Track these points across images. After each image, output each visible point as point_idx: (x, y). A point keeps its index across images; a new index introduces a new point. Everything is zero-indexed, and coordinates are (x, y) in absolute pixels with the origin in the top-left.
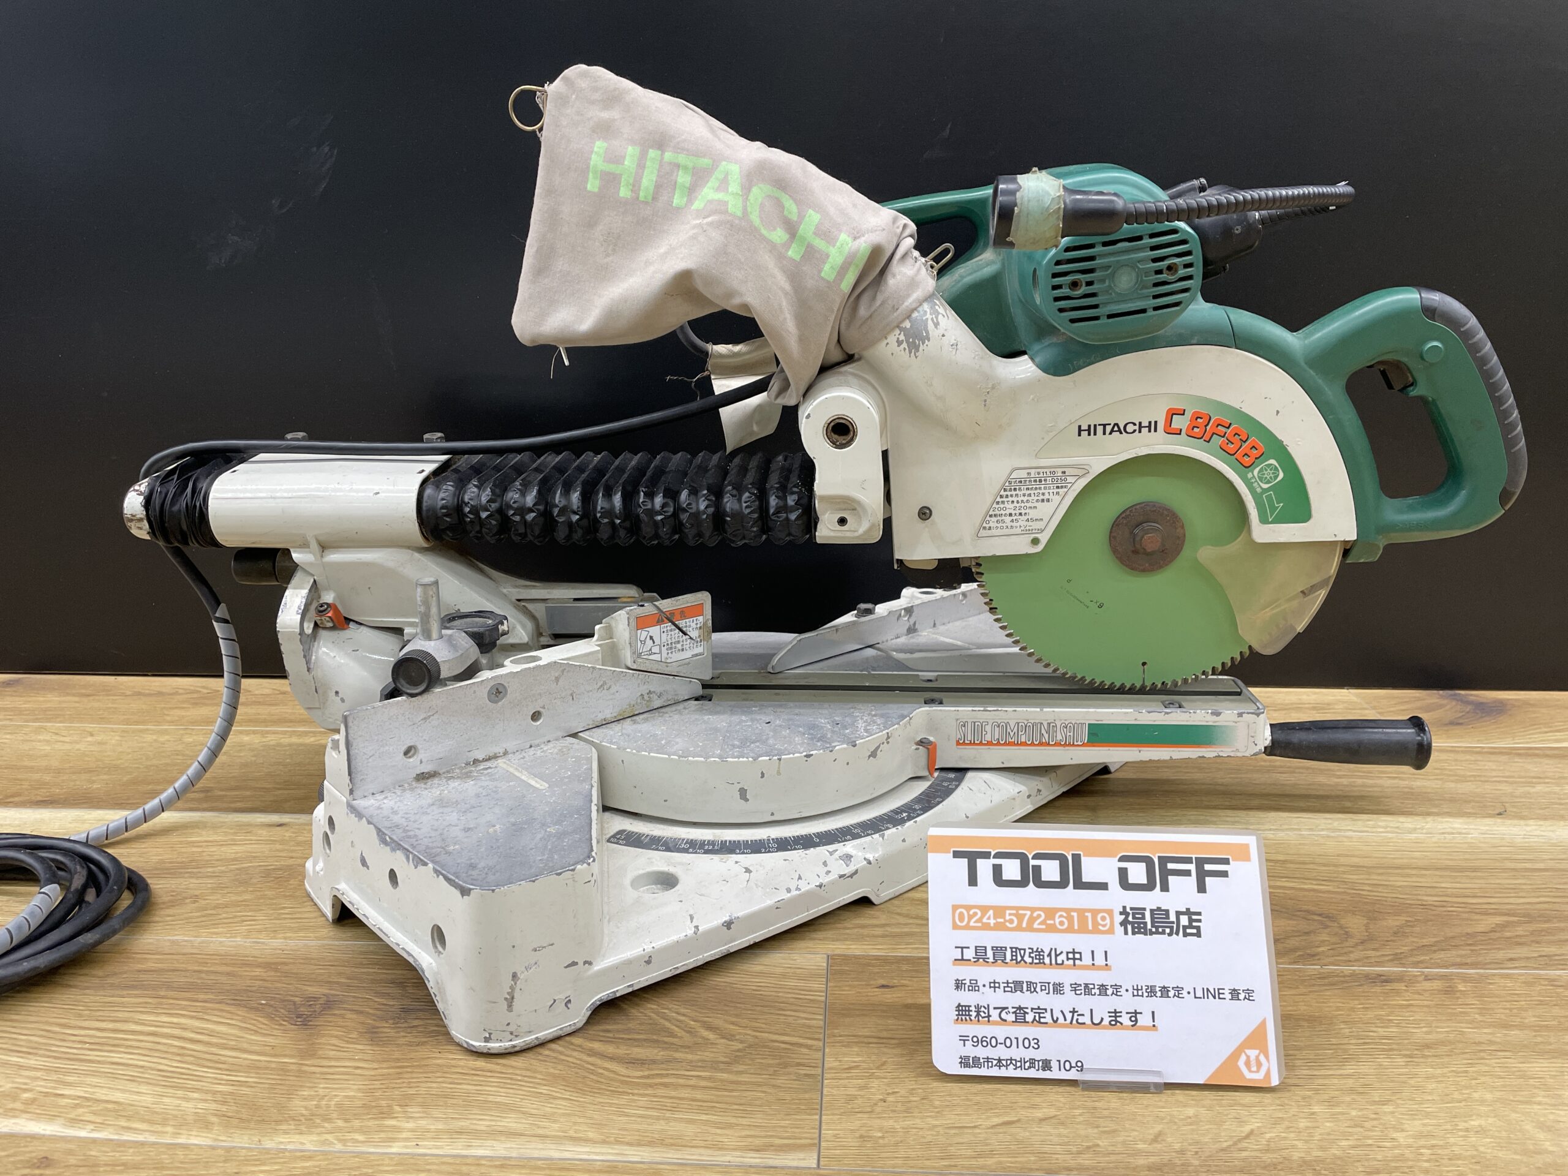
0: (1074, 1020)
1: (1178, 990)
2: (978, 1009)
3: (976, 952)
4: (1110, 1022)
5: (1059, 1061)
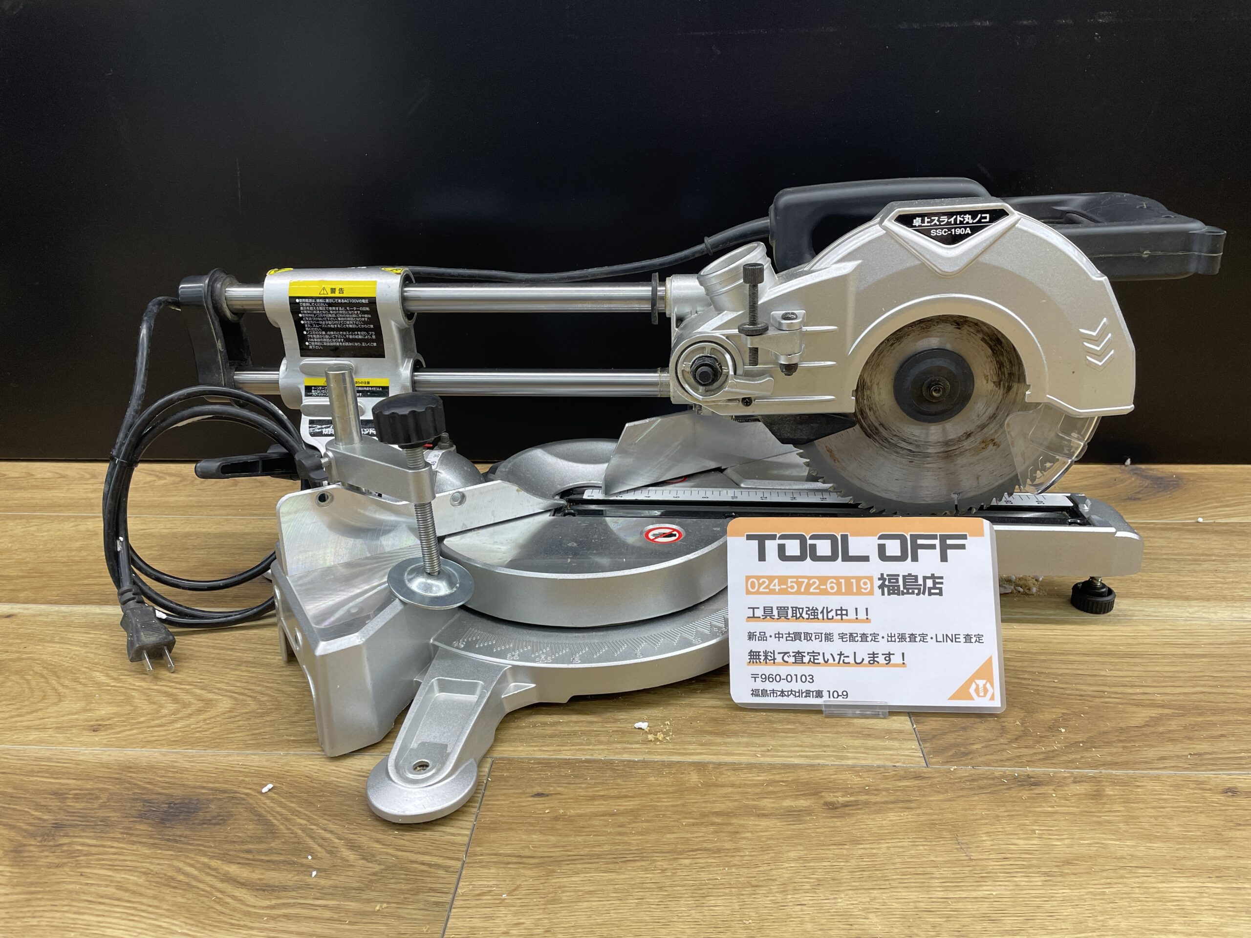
0: (841, 660)
1: (923, 637)
2: (766, 654)
3: (764, 611)
4: (869, 661)
5: (829, 691)
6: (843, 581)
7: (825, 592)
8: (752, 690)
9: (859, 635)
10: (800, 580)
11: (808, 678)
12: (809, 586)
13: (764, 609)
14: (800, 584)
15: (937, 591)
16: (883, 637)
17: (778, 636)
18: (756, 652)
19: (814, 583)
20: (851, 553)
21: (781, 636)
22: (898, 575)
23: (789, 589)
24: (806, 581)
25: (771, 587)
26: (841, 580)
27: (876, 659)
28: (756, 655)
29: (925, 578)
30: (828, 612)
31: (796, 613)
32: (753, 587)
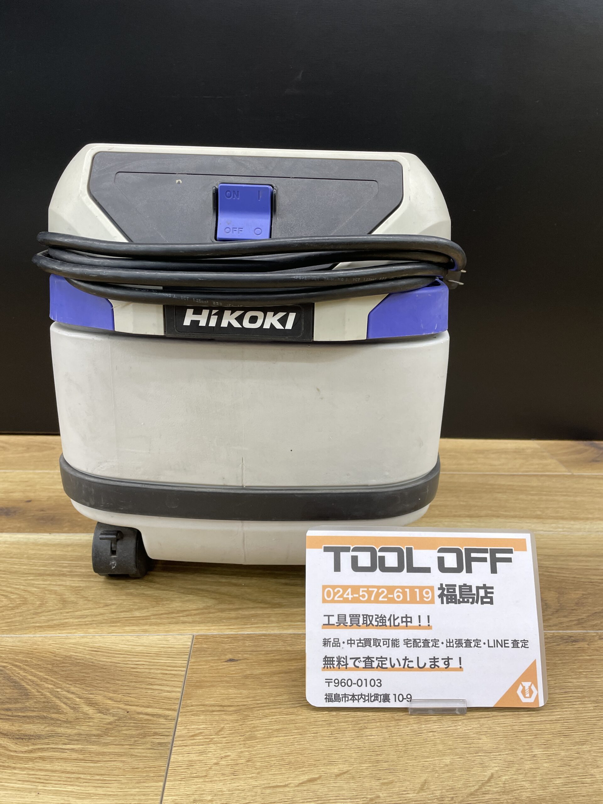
0: (406, 665)
1: (477, 641)
2: (339, 659)
3: (339, 619)
4: (431, 666)
5: (395, 695)
6: (408, 590)
7: (391, 601)
8: (326, 695)
9: (422, 641)
10: (370, 589)
11: (377, 682)
12: (378, 595)
13: (338, 617)
14: (370, 594)
15: (489, 600)
16: (443, 643)
17: (351, 642)
18: (330, 658)
19: (383, 592)
20: (415, 565)
21: (353, 642)
22: (455, 585)
23: (361, 598)
24: (376, 590)
25: (345, 596)
26: (406, 590)
27: (436, 663)
28: (330, 661)
29: (478, 588)
30: (394, 620)
31: (366, 620)
32: (329, 595)
